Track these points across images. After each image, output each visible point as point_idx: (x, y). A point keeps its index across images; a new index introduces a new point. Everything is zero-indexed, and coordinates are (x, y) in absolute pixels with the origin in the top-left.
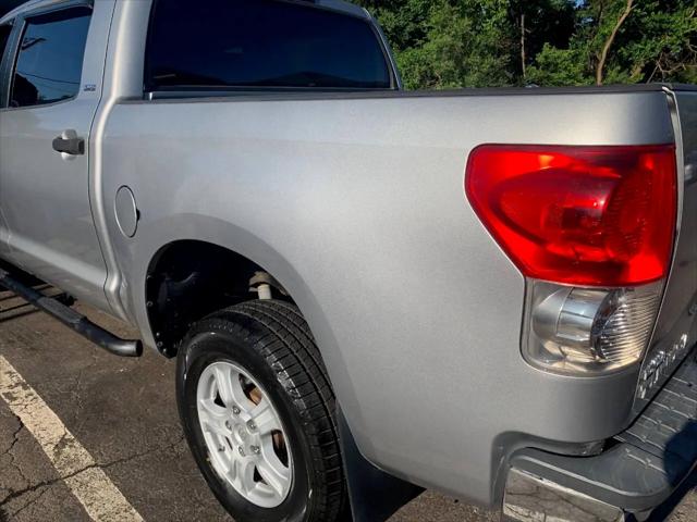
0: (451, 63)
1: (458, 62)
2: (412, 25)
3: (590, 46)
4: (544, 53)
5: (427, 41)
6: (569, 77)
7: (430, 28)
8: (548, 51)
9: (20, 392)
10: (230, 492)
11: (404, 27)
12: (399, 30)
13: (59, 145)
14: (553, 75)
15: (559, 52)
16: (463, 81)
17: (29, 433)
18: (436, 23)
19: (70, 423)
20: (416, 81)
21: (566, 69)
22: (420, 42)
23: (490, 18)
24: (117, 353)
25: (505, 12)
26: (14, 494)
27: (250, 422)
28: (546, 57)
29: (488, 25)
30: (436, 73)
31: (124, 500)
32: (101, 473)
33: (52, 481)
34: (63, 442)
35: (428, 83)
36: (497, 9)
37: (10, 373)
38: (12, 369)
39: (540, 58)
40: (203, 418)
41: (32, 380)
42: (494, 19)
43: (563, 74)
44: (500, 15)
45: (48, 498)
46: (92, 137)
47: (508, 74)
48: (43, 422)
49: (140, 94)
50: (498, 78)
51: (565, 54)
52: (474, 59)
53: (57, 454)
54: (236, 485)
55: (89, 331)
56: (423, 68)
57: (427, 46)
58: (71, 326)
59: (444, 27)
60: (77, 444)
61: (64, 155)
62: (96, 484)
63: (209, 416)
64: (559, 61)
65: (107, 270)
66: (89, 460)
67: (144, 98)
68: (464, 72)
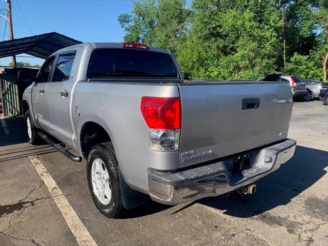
0: (247, 62)
1: (251, 61)
2: (231, 45)
3: (319, 54)
4: (294, 57)
5: (237, 52)
6: (308, 68)
7: (238, 47)
8: (296, 56)
9: (45, 174)
10: (98, 202)
11: (228, 46)
12: (225, 47)
13: (62, 94)
14: (299, 67)
15: (302, 57)
16: (253, 70)
17: (45, 185)
18: (241, 45)
19: (58, 183)
20: (231, 70)
21: (305, 64)
22: (233, 53)
23: (268, 41)
24: (74, 160)
25: (275, 39)
26: (37, 199)
27: (103, 177)
28: (295, 59)
29: (268, 45)
30: (241, 66)
31: (69, 204)
32: (64, 196)
33: (49, 197)
34: (55, 188)
35: (237, 71)
36: (271, 38)
37: (43, 169)
38: (44, 167)
39: (292, 59)
40: (93, 178)
41: (49, 171)
42: (270, 42)
43: (304, 66)
44: (273, 40)
45: (47, 201)
46: (70, 92)
47: (275, 67)
48: (50, 182)
49: (85, 79)
50: (270, 68)
51: (305, 58)
52: (258, 60)
53: (52, 191)
54: (100, 199)
55: (67, 154)
56: (235, 64)
57: (237, 55)
58: (62, 152)
59: (244, 46)
60: (59, 189)
61: (63, 97)
62: (61, 199)
63: (94, 177)
64: (302, 61)
65: (72, 132)
66: (61, 193)
67: (86, 81)
68: (253, 66)
